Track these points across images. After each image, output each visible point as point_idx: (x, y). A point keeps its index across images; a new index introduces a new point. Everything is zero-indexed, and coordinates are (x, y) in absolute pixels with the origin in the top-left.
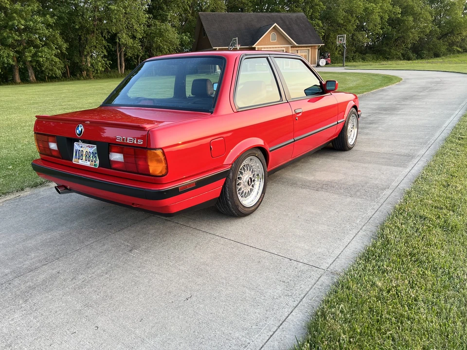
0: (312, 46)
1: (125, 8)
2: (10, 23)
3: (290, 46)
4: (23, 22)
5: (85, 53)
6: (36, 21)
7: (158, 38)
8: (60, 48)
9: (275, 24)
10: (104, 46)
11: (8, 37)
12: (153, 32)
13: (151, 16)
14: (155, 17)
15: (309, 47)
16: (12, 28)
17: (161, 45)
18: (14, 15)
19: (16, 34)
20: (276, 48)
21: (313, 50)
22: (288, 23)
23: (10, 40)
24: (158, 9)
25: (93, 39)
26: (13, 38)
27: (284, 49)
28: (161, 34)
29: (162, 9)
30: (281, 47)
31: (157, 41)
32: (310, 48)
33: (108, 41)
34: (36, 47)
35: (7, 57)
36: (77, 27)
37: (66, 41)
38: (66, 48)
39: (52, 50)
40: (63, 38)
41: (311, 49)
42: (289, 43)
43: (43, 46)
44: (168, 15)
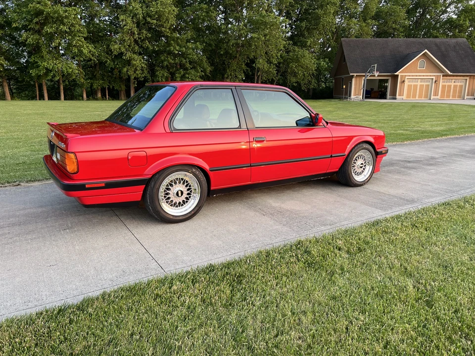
0: (470, 76)
1: (265, 36)
2: (168, 49)
3: (441, 74)
4: (178, 48)
5: (226, 76)
6: (188, 47)
7: (294, 63)
8: (204, 71)
9: (426, 51)
10: (243, 70)
11: (165, 60)
12: (290, 57)
13: (291, 42)
14: (295, 44)
15: (467, 76)
16: (170, 53)
17: (296, 70)
18: (172, 42)
19: (171, 58)
20: (424, 76)
21: (472, 80)
22: (443, 49)
23: (166, 63)
24: (300, 36)
25: (234, 64)
26: (169, 61)
27: (434, 78)
28: (297, 60)
29: (303, 36)
30: (431, 76)
31: (292, 67)
32: (468, 78)
33: (247, 65)
34: (186, 69)
35: (162, 77)
36: (222, 53)
37: (212, 64)
38: (210, 71)
39: (199, 72)
40: (209, 62)
41: (470, 78)
42: (441, 71)
43: (191, 69)
44: (308, 42)
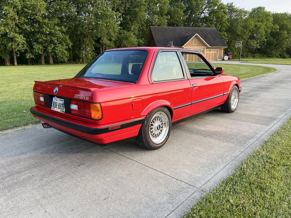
0: (219, 48)
1: (107, 23)
2: (41, 30)
3: (205, 47)
4: (48, 30)
5: (82, 48)
6: (56, 29)
7: (125, 41)
8: (68, 45)
9: (197, 34)
10: (93, 45)
11: (40, 38)
12: (122, 37)
13: (122, 28)
14: (124, 29)
15: (218, 48)
16: (43, 33)
17: (126, 45)
18: (44, 25)
19: (44, 37)
20: (196, 48)
22: (205, 33)
23: (40, 40)
24: (126, 24)
25: (87, 40)
26: (42, 38)
27: (202, 49)
28: (127, 39)
29: (128, 24)
30: (200, 48)
32: (218, 49)
33: (95, 41)
34: (55, 44)
35: (38, 49)
36: (79, 33)
37: (72, 41)
38: (72, 46)
39: (64, 46)
40: (70, 39)
41: (219, 50)
42: (205, 45)
43: (59, 44)
44: (131, 28)
